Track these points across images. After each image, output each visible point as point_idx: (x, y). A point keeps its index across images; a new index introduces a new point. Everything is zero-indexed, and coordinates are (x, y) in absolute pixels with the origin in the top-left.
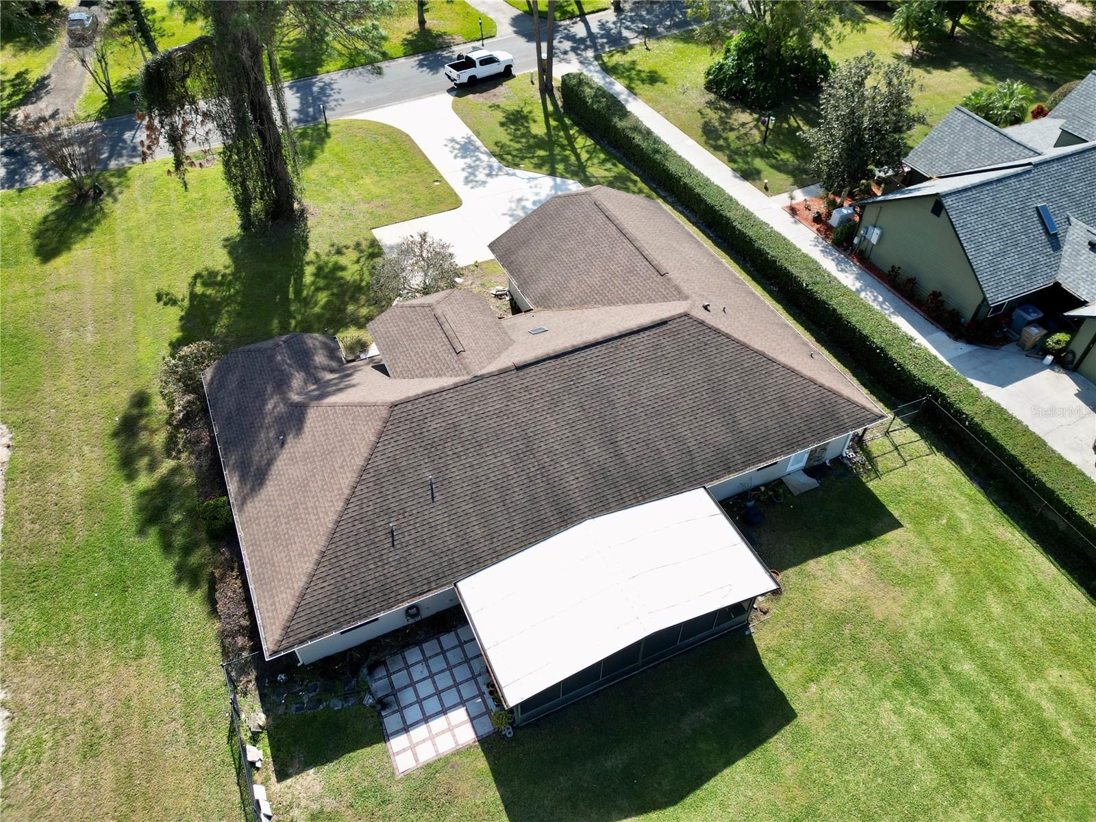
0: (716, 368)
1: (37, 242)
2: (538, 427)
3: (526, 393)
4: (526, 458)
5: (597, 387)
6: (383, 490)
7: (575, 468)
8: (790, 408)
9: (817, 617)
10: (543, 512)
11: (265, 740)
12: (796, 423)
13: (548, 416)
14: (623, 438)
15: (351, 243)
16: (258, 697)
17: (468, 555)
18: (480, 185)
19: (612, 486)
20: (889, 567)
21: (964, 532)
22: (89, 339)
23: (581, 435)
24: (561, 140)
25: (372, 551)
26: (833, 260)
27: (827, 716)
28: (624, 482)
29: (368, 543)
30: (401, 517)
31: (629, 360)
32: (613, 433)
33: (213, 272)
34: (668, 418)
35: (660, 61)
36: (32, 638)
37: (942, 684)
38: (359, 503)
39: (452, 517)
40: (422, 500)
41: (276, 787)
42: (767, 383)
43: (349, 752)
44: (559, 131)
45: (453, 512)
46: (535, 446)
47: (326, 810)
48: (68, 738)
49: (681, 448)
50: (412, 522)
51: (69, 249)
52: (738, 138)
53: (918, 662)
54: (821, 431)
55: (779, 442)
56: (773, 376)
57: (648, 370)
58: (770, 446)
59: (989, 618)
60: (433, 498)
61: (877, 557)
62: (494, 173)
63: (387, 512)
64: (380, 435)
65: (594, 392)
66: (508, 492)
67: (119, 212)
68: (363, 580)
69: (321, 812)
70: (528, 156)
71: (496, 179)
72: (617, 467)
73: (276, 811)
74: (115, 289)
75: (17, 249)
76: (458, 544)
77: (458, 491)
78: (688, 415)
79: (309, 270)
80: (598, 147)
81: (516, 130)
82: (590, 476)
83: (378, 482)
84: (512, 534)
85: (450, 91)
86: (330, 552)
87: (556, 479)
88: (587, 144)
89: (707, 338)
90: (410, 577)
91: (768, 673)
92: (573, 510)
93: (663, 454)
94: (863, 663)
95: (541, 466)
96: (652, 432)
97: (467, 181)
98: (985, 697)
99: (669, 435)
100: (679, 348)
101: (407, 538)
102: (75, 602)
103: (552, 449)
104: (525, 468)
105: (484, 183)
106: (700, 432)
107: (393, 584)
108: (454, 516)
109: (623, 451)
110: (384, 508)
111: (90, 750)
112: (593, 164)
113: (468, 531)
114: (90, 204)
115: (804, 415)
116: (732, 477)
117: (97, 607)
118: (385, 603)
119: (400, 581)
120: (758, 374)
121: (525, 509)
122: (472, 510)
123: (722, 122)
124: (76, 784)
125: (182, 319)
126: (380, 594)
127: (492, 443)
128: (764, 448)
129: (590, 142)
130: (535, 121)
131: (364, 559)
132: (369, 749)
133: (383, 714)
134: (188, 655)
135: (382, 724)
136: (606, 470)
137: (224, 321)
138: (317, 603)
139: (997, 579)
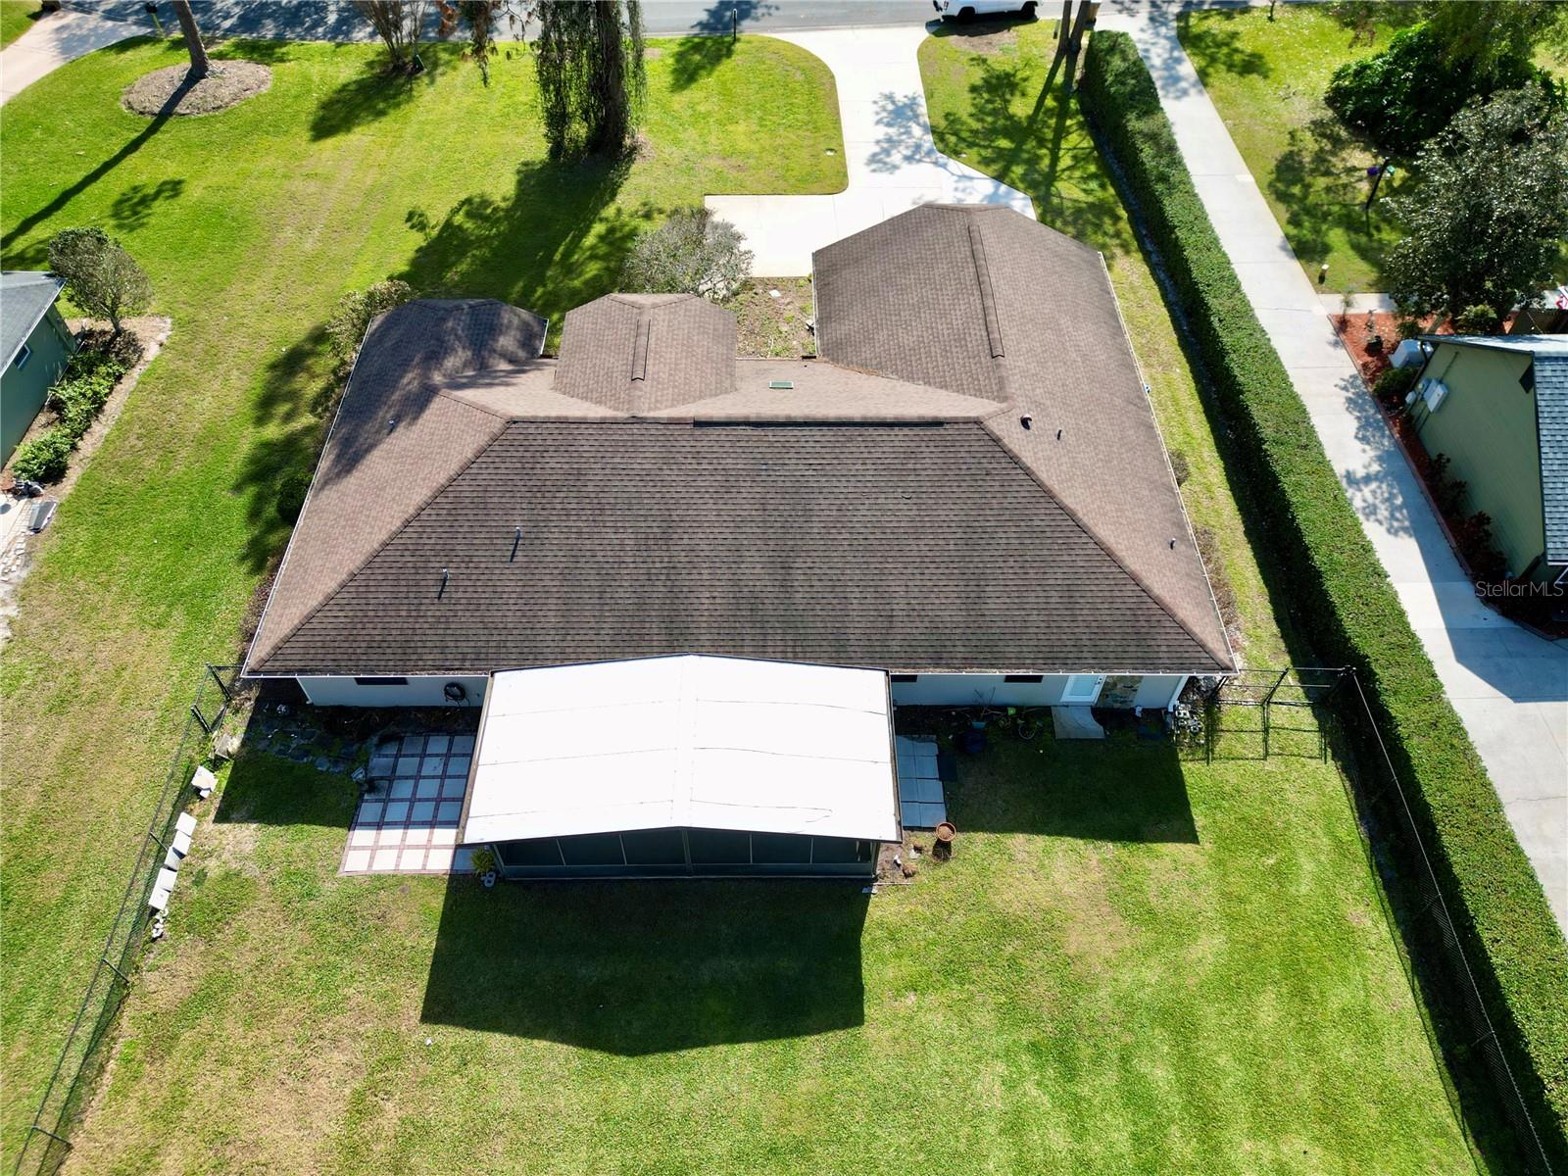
0: (988, 512)
1: (321, 113)
2: (690, 512)
3: (694, 461)
4: (656, 547)
5: (797, 484)
6: (456, 524)
7: (718, 583)
8: (1078, 606)
9: (978, 911)
10: (647, 625)
11: (227, 771)
12: (1077, 630)
13: (711, 501)
14: (804, 565)
15: (668, 208)
16: (247, 720)
17: (526, 644)
18: (888, 169)
19: (758, 625)
20: (1137, 889)
21: (1292, 890)
22: (308, 246)
23: (745, 542)
24: (1046, 130)
25: (412, 595)
26: (1358, 418)
27: (903, 1042)
28: (777, 625)
29: (411, 583)
30: (463, 565)
31: (860, 462)
32: (791, 554)
33: (486, 201)
34: (881, 560)
35: (1279, 41)
36: (71, 564)
37: (1104, 1079)
38: (420, 530)
39: (526, 589)
40: (498, 553)
41: (209, 826)
42: (1058, 559)
43: (303, 823)
44: (1051, 117)
45: (531, 583)
46: (675, 536)
47: (244, 875)
48: (46, 684)
49: (881, 607)
50: (474, 577)
51: (349, 130)
52: (1328, 190)
53: (1087, 1033)
54: (1112, 655)
55: (1035, 649)
56: (1072, 552)
57: (883, 484)
58: (1018, 649)
59: (1247, 1023)
60: (513, 556)
61: (1127, 870)
62: (917, 157)
63: (449, 553)
64: (481, 453)
65: (790, 490)
66: (613, 583)
67: (428, 98)
68: (387, 625)
69: (238, 875)
70: (982, 143)
71: (915, 167)
72: (776, 601)
73: (193, 851)
74: (369, 194)
75: (295, 116)
76: (520, 626)
77: (548, 559)
78: (912, 565)
79: (599, 228)
80: (1096, 153)
81: (988, 101)
82: (732, 601)
83: (453, 512)
84: (594, 638)
85: (929, 25)
86: (363, 577)
87: (685, 589)
88: (1081, 145)
89: (995, 466)
90: (443, 644)
91: (860, 952)
92: (689, 637)
93: (850, 607)
94: (1003, 999)
95: (671, 565)
96: (848, 572)
97: (873, 159)
98: (1159, 1126)
99: (871, 583)
100: (944, 467)
101: (460, 595)
102: (132, 541)
103: (697, 548)
104: (649, 560)
105: (895, 167)
106: (921, 595)
107: (420, 644)
108: (530, 589)
109: (796, 583)
110: (447, 547)
111: (60, 706)
112: (1070, 178)
113: (540, 613)
114: (401, 81)
115: (1094, 624)
116: (937, 672)
117: (149, 556)
118: (401, 663)
119: (429, 644)
120: (1049, 541)
121: (625, 613)
122: (555, 589)
123: (1320, 158)
124: (28, 735)
125: (420, 250)
126: (400, 651)
127: (619, 513)
128: (1007, 649)
129: (1087, 143)
130: (1024, 95)
131: (397, 601)
132: (326, 830)
133: (366, 797)
134: (206, 644)
135: (357, 807)
136: (758, 601)
137: (463, 267)
138: (323, 632)
139: (1301, 975)
